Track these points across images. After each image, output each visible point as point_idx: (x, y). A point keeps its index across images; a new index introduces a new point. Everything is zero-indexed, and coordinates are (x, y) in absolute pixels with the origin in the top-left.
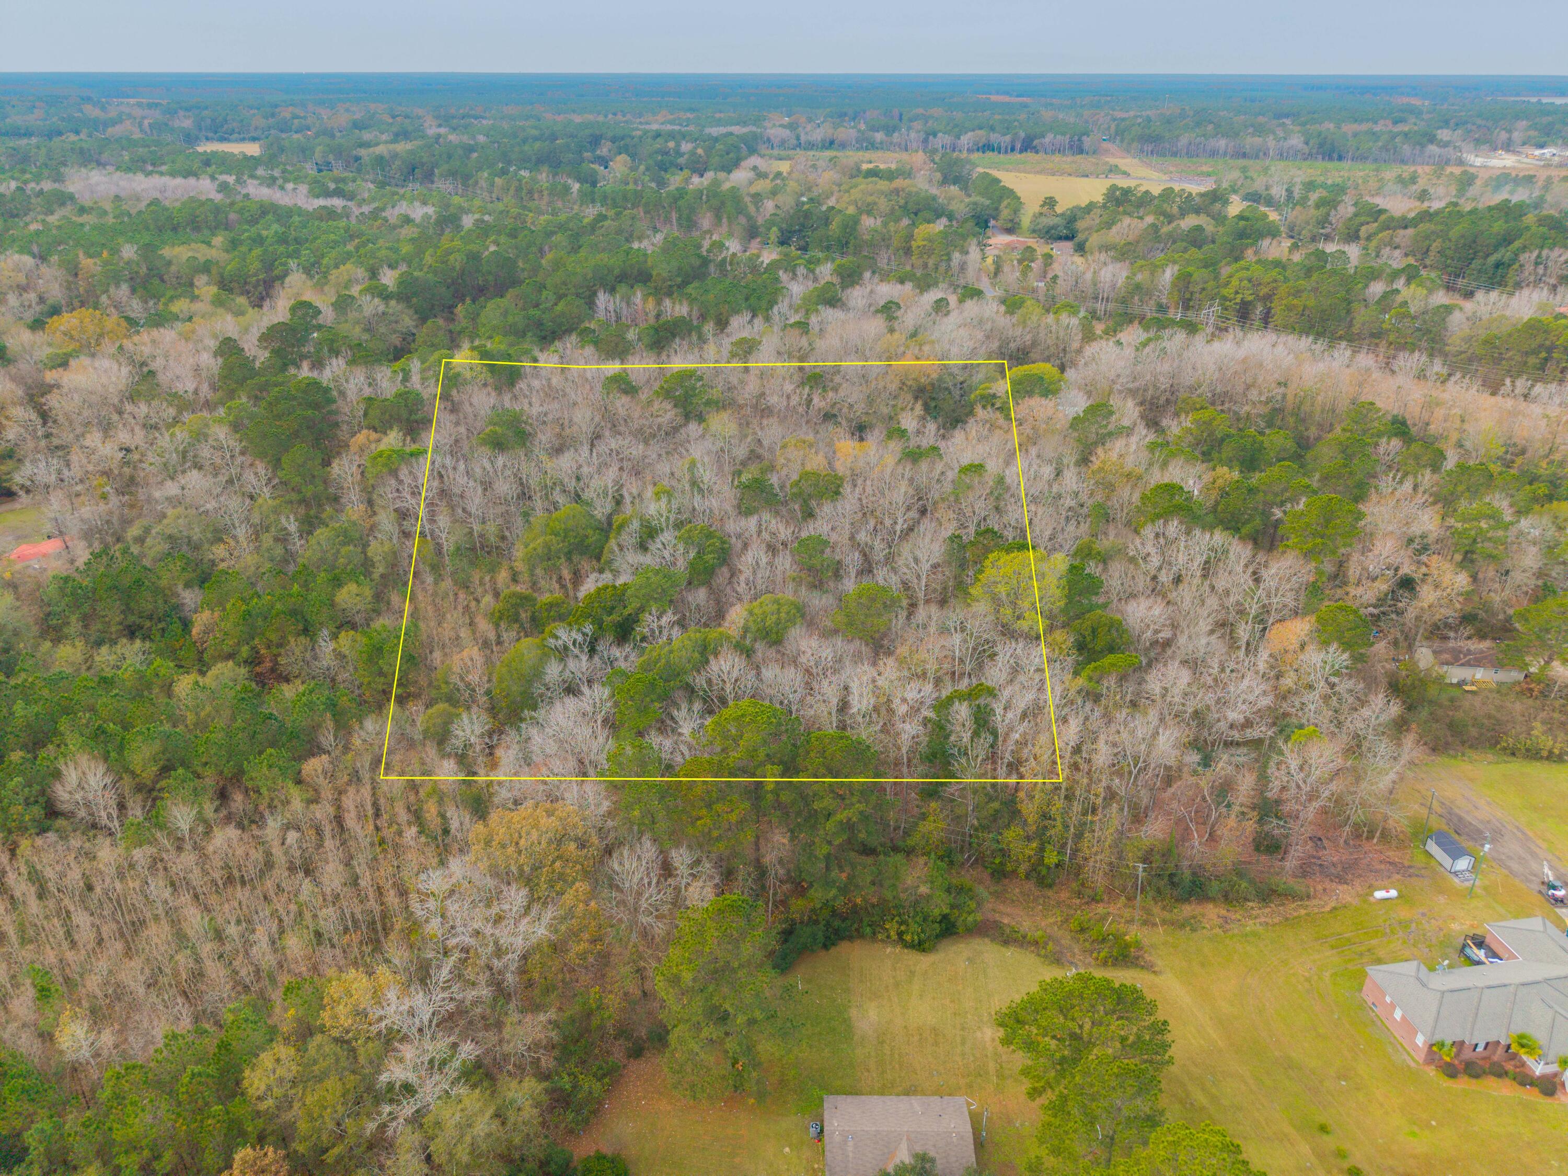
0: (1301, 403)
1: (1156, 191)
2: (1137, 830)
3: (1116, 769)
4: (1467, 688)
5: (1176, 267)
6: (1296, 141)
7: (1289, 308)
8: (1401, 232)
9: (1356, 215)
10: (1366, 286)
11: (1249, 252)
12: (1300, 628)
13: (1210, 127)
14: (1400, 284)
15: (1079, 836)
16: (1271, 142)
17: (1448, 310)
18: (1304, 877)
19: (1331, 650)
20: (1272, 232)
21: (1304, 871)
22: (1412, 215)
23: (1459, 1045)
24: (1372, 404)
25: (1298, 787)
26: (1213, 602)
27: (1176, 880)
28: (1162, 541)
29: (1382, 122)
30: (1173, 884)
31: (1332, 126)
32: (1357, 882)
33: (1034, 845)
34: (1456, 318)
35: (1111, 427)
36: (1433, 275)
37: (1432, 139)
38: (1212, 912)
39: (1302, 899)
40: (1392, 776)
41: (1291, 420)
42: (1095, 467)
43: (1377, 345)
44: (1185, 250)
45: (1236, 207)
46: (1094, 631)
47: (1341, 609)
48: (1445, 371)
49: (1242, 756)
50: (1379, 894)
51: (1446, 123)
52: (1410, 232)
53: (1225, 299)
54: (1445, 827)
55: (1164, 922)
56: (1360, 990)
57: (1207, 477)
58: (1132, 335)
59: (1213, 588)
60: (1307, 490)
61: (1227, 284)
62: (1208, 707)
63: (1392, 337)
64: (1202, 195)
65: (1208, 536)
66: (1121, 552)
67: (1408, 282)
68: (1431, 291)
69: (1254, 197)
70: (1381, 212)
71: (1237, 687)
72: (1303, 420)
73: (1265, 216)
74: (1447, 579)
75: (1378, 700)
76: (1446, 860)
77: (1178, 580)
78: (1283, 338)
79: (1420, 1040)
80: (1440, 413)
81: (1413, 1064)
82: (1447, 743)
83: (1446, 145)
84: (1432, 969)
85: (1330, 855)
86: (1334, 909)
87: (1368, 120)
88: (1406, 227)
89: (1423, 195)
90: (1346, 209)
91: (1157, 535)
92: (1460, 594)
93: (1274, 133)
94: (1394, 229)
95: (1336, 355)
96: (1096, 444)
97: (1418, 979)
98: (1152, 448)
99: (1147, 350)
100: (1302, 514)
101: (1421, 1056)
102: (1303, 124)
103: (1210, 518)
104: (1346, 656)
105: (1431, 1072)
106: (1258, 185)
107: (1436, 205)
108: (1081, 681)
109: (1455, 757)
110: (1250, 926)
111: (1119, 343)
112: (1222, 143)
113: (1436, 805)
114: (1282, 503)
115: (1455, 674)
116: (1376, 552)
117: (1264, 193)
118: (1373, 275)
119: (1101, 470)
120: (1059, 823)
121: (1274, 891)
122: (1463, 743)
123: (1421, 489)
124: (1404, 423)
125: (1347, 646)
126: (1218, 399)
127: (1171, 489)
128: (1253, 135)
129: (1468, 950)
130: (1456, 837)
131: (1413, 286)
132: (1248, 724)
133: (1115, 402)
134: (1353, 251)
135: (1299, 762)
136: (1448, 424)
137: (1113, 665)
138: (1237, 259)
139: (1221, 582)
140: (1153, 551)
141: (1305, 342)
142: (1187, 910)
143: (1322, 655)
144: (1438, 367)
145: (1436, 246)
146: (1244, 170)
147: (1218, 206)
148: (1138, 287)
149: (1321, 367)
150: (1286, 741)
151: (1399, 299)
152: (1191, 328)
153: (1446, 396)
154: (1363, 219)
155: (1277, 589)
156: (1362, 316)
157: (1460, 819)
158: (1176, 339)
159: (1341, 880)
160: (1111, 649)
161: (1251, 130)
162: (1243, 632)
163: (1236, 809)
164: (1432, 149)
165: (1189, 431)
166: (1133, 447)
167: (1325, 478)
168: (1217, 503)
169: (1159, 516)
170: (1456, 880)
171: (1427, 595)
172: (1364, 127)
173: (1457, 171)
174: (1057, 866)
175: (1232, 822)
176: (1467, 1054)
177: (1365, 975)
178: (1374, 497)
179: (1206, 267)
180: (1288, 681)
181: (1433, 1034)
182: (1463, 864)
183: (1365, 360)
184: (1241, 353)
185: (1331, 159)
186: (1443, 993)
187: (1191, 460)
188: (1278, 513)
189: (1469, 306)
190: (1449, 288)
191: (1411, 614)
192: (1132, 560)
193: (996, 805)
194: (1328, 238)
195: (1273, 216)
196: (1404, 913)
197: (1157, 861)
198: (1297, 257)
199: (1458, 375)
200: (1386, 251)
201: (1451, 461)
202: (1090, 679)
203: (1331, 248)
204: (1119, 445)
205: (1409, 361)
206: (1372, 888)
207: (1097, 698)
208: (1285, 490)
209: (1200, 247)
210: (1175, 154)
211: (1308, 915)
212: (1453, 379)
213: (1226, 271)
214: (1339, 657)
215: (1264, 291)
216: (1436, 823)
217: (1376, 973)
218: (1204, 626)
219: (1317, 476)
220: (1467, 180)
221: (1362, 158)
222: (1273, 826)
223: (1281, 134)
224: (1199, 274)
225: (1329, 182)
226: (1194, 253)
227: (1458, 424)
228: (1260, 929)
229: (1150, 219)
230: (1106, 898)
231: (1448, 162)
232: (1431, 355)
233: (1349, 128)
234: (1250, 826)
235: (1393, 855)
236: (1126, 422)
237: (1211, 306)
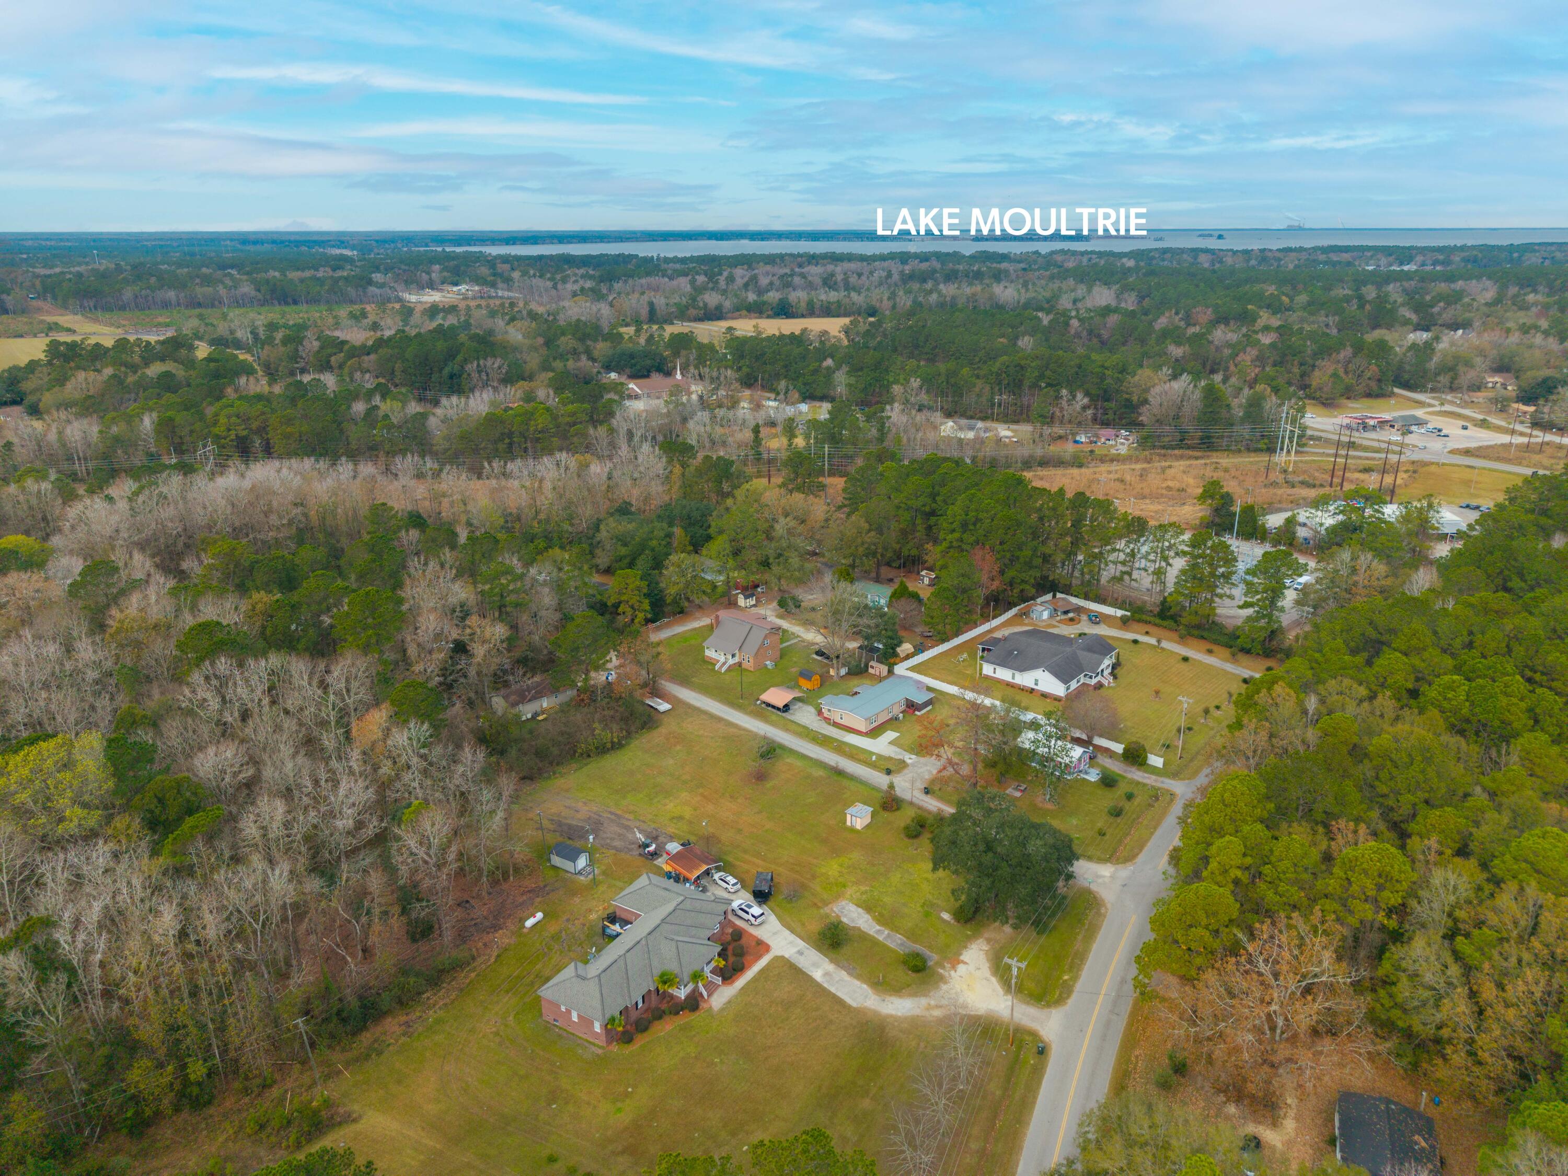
0: (324, 518)
1: (109, 343)
2: (286, 987)
3: (236, 934)
4: (540, 718)
5: (155, 415)
6: (247, 289)
7: (287, 436)
8: (366, 358)
9: (322, 348)
10: (349, 407)
11: (229, 390)
12: (379, 717)
13: (153, 280)
14: (377, 400)
15: (222, 1029)
16: (221, 290)
17: (424, 416)
18: (465, 942)
19: (412, 725)
20: (248, 370)
21: (462, 937)
22: (370, 343)
23: (624, 1012)
24: (384, 504)
25: (426, 862)
26: (289, 724)
27: (344, 1014)
28: (214, 682)
29: (321, 269)
30: (344, 1020)
31: (277, 274)
32: (509, 923)
33: (170, 1068)
34: (433, 422)
35: (123, 584)
36: (404, 390)
37: (370, 282)
38: (392, 1025)
39: (469, 964)
40: (500, 814)
41: (321, 536)
42: (112, 631)
43: (377, 456)
44: (159, 396)
45: (202, 351)
46: (160, 801)
47: (408, 686)
48: (436, 466)
49: (367, 859)
50: (529, 923)
51: (377, 269)
52: (373, 357)
53: (217, 438)
54: (560, 839)
55: (347, 1065)
56: (541, 1015)
57: (244, 606)
58: (123, 488)
59: (287, 712)
60: (347, 590)
61: (216, 423)
62: (315, 827)
63: (387, 447)
64: (162, 343)
65: (263, 663)
66: (170, 709)
67: (384, 397)
68: (404, 403)
69: (217, 342)
70: (344, 343)
71: (336, 796)
72: (331, 534)
73: (236, 356)
74: (488, 631)
75: (467, 753)
76: (567, 865)
77: (245, 716)
78: (286, 463)
79: (597, 1028)
80: (445, 502)
81: (600, 1051)
82: (540, 769)
83: (382, 286)
84: (586, 962)
85: (480, 911)
86: (498, 956)
87: (309, 268)
88: (368, 354)
89: (375, 326)
90: (312, 344)
91: (207, 678)
92: (502, 642)
93: (223, 283)
94: (359, 356)
95: (341, 470)
96: (108, 606)
97: (578, 976)
98: (174, 592)
99: (141, 499)
100: (348, 614)
101: (602, 1042)
102: (248, 273)
103: (261, 644)
104: (426, 726)
105: (615, 1048)
106: (222, 329)
107: (388, 333)
108: (163, 861)
109: (549, 778)
110: (432, 1016)
111: (110, 499)
112: (171, 294)
113: (546, 823)
114: (329, 609)
115: (527, 711)
116: (424, 628)
117: (230, 337)
118: (354, 396)
119: (119, 631)
120: (193, 1029)
121: (442, 971)
122: (551, 763)
123: (447, 566)
124: (419, 516)
125: (424, 716)
126: (237, 532)
127: (206, 628)
128: (202, 285)
129: (608, 931)
130: (569, 842)
131: (388, 401)
132: (360, 825)
133: (118, 557)
134: (330, 380)
135: (417, 838)
136: (456, 509)
137: (192, 828)
138: (219, 398)
139: (291, 703)
140: (208, 695)
141: (308, 463)
142: (366, 1038)
143: (406, 734)
144: (430, 464)
145: (398, 366)
146: (201, 317)
147: (183, 352)
148: (117, 440)
149: (329, 482)
150: (399, 825)
151: (381, 413)
152: (187, 469)
153: (444, 486)
154: (329, 351)
155: (348, 691)
156: (354, 433)
157: (570, 827)
158: (173, 484)
159: (496, 928)
160: (190, 812)
161: (198, 281)
162: (329, 741)
163: (377, 911)
164: (372, 289)
165: (211, 567)
166: (153, 598)
167: (361, 577)
168: (264, 627)
169: (201, 659)
170: (582, 878)
171: (479, 651)
172: (307, 274)
173: (397, 306)
174: (209, 1075)
175: (377, 926)
176: (634, 1015)
177: (539, 999)
178: (408, 582)
179: (187, 409)
180: (386, 769)
181: (604, 1016)
182: (582, 862)
183: (367, 469)
184: (247, 484)
185: (287, 303)
186: (599, 976)
187: (221, 594)
188: (327, 620)
189: (439, 411)
190: (421, 400)
191: (472, 672)
192: (190, 712)
193: (105, 1050)
194: (303, 371)
195: (243, 356)
196: (553, 928)
197: (318, 1007)
198: (277, 389)
199: (448, 467)
200: (358, 375)
201: (463, 536)
202: (174, 854)
203: (306, 378)
204: (135, 599)
205: (406, 463)
206: (523, 920)
207: (190, 871)
208: (326, 598)
209: (175, 392)
210: (123, 308)
211: (478, 975)
212: (445, 471)
213: (210, 411)
214: (420, 729)
215: (255, 425)
216: (552, 839)
217: (547, 992)
218: (286, 751)
219: (353, 577)
220: (407, 312)
221: (313, 301)
222: (419, 911)
223: (228, 282)
224: (180, 418)
225: (291, 323)
226: (169, 397)
227: (462, 508)
228: (441, 1013)
229: (108, 371)
230: (277, 1076)
231: (389, 300)
232: (423, 457)
233: (294, 275)
234: (397, 923)
235: (529, 883)
236: (139, 575)
237: (205, 446)
